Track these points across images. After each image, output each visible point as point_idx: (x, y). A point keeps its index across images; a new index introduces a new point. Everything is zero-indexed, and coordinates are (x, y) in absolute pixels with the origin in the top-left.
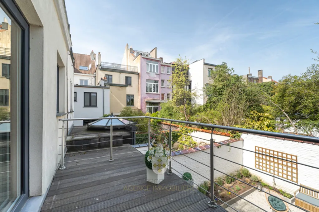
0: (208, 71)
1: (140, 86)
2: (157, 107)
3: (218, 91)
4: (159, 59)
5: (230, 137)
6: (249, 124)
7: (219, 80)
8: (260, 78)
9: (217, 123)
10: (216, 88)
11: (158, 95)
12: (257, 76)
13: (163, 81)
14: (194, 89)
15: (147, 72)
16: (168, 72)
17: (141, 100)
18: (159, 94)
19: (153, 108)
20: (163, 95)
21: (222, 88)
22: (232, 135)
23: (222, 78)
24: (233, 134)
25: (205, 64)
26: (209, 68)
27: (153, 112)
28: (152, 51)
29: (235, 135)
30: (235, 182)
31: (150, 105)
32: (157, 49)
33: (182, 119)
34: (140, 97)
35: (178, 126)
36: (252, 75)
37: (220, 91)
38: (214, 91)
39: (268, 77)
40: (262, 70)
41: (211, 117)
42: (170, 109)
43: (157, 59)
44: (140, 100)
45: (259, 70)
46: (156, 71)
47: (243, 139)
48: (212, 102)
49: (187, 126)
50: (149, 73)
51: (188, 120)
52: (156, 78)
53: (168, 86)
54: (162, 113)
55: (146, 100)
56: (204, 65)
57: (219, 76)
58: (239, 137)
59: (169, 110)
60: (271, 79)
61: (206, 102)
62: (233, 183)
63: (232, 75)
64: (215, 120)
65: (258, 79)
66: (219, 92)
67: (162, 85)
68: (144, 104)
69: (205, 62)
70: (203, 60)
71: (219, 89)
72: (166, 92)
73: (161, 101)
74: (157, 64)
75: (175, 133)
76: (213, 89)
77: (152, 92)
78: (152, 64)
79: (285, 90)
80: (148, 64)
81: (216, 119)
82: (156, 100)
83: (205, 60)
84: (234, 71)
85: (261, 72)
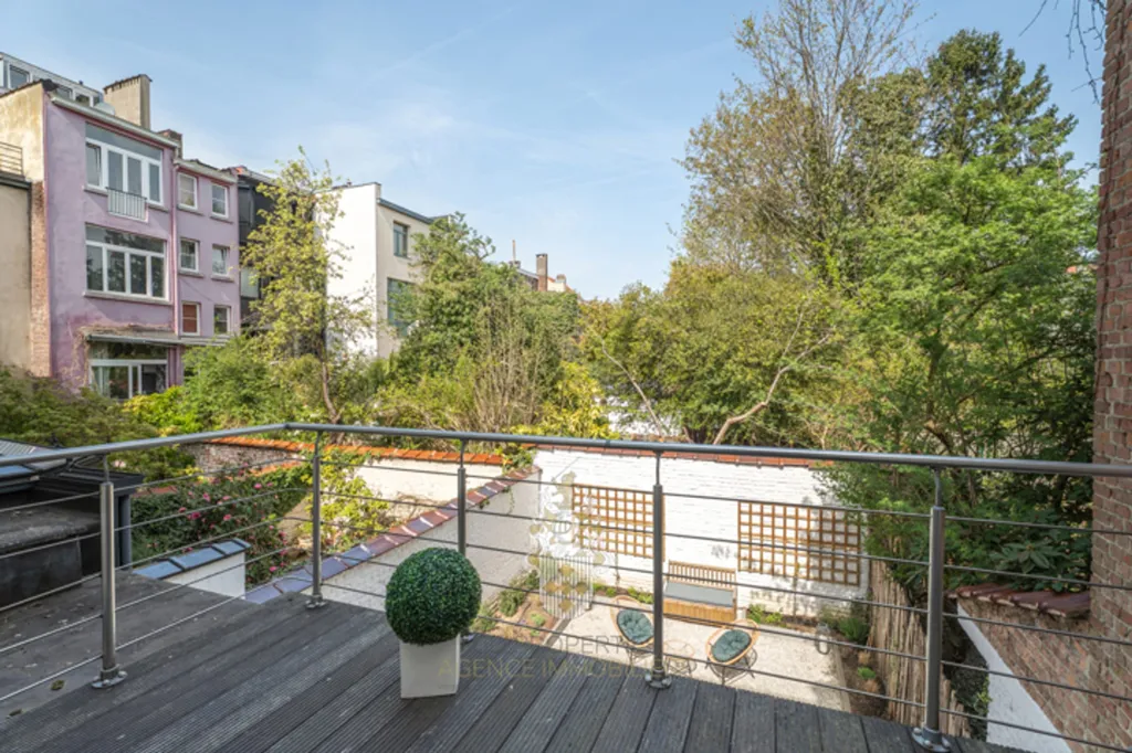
0: (395, 231)
1: (39, 252)
2: (159, 368)
3: (447, 310)
4: (161, 133)
5: (501, 465)
6: (554, 421)
7: (446, 272)
8: (541, 277)
9: (457, 422)
10: (437, 299)
11: (166, 310)
12: (535, 272)
13: (189, 246)
14: (362, 298)
15: (91, 187)
16: (216, 208)
17: (54, 327)
18: (171, 307)
19: (135, 369)
20: (189, 309)
21: (459, 302)
22: (508, 457)
23: (457, 266)
24: (512, 456)
25: (383, 204)
26: (395, 222)
27: (135, 390)
28: (120, 84)
29: (516, 458)
30: (526, 605)
31: (110, 358)
32: (151, 84)
33: (313, 415)
34: (42, 313)
35: (292, 447)
36: (522, 267)
37: (453, 311)
38: (431, 309)
39: (558, 277)
40: (545, 256)
41: (435, 405)
42: (247, 376)
43: (150, 131)
44: (46, 330)
45: (538, 253)
46: (146, 191)
47: (541, 467)
48: (424, 348)
49: (335, 442)
50: (105, 196)
51: (338, 417)
52: (148, 224)
53: (217, 270)
54: (200, 396)
55: (86, 331)
56: (380, 209)
57: (448, 260)
58: (528, 462)
59: (239, 379)
60: (565, 283)
61: (402, 347)
62: (521, 609)
63: (487, 260)
64: (450, 413)
65: (537, 280)
66: (449, 315)
67: (187, 262)
68: (73, 353)
69: (384, 197)
70: (373, 187)
71: (448, 304)
72: (210, 297)
73: (180, 337)
74: (157, 158)
75: (284, 476)
76: (428, 301)
77: (128, 294)
78: (126, 154)
79: (630, 324)
80: (97, 148)
81: (450, 409)
82: (153, 330)
83: (383, 188)
84: (494, 249)
85: (543, 259)
